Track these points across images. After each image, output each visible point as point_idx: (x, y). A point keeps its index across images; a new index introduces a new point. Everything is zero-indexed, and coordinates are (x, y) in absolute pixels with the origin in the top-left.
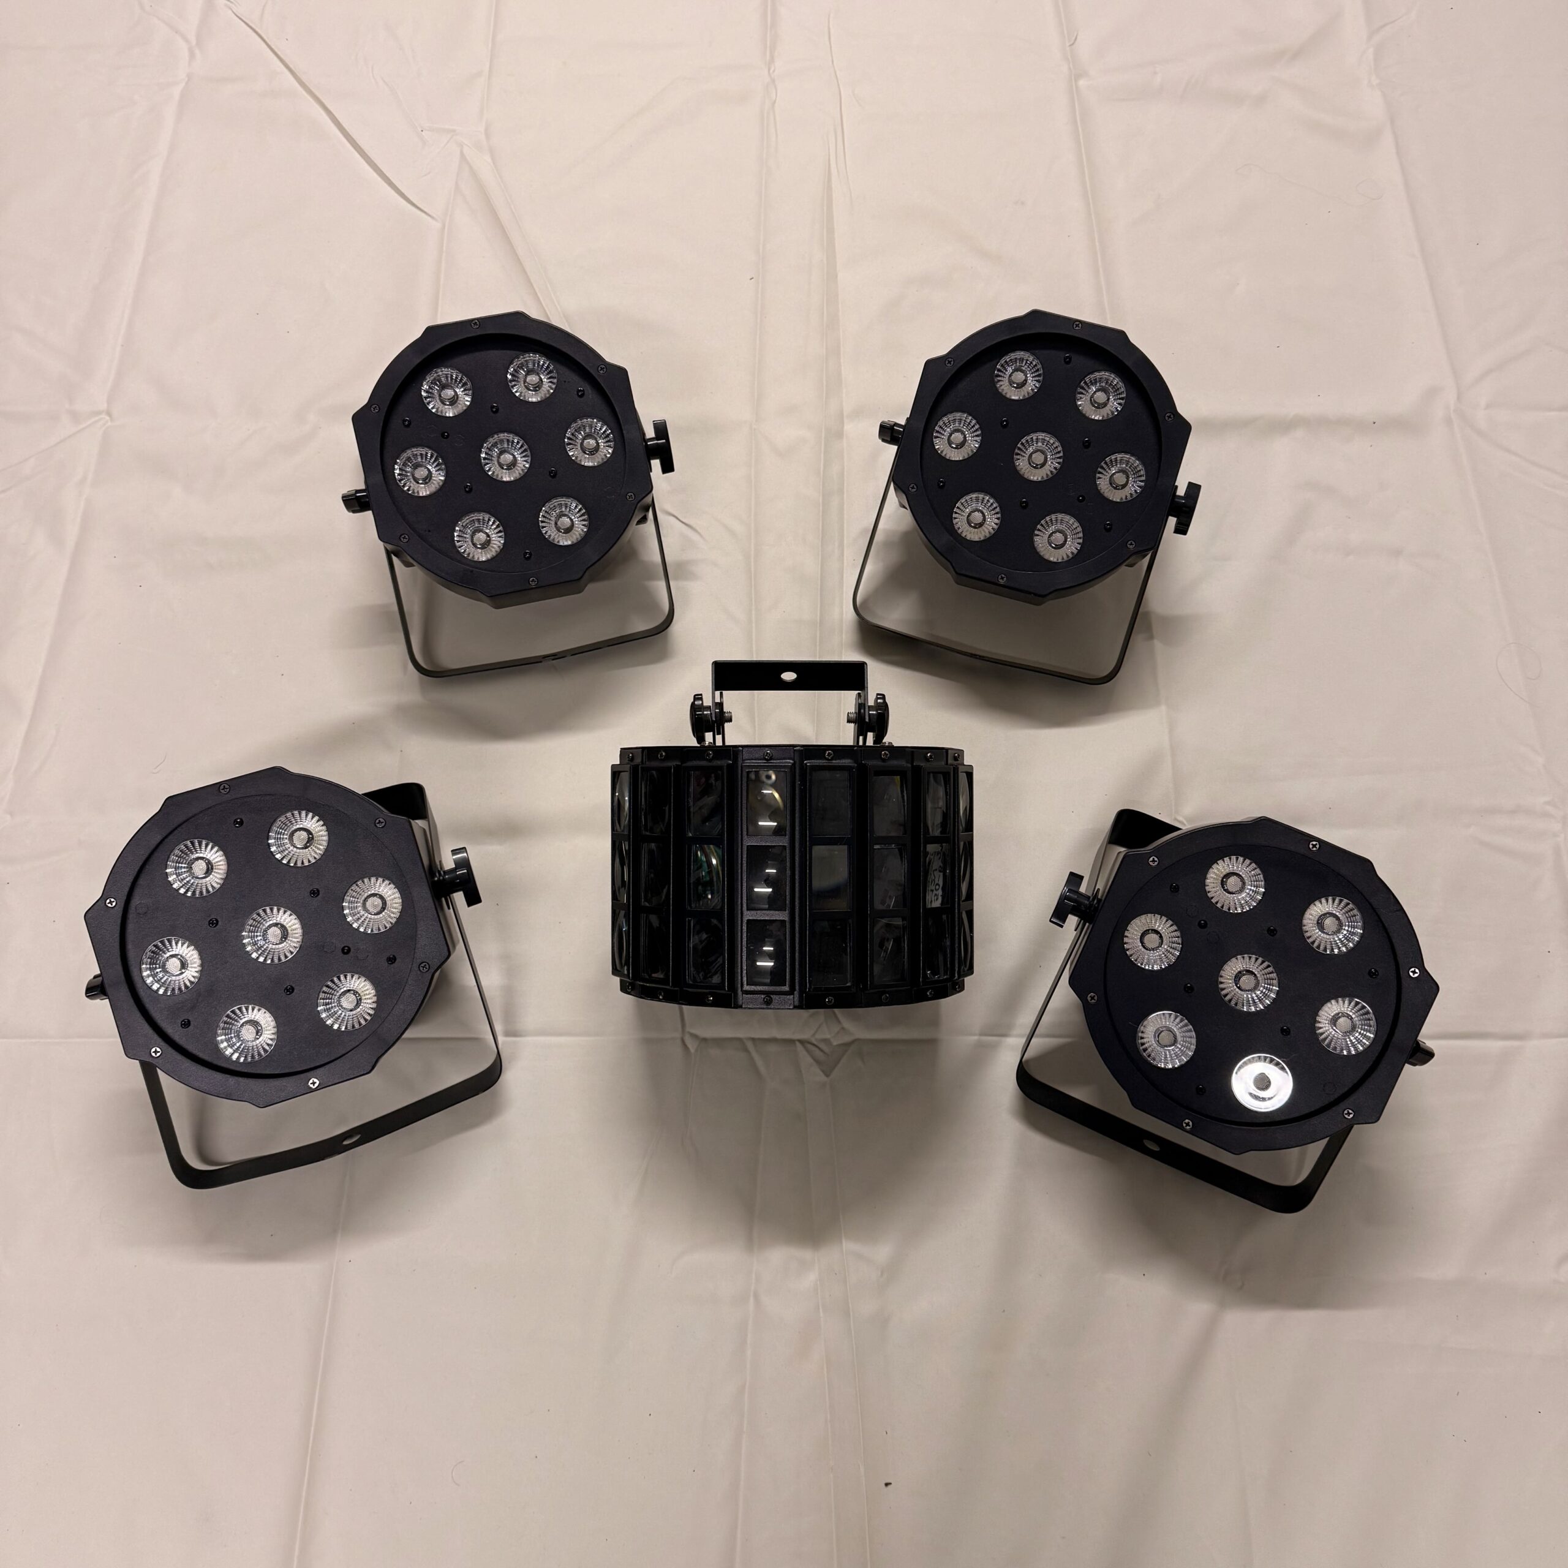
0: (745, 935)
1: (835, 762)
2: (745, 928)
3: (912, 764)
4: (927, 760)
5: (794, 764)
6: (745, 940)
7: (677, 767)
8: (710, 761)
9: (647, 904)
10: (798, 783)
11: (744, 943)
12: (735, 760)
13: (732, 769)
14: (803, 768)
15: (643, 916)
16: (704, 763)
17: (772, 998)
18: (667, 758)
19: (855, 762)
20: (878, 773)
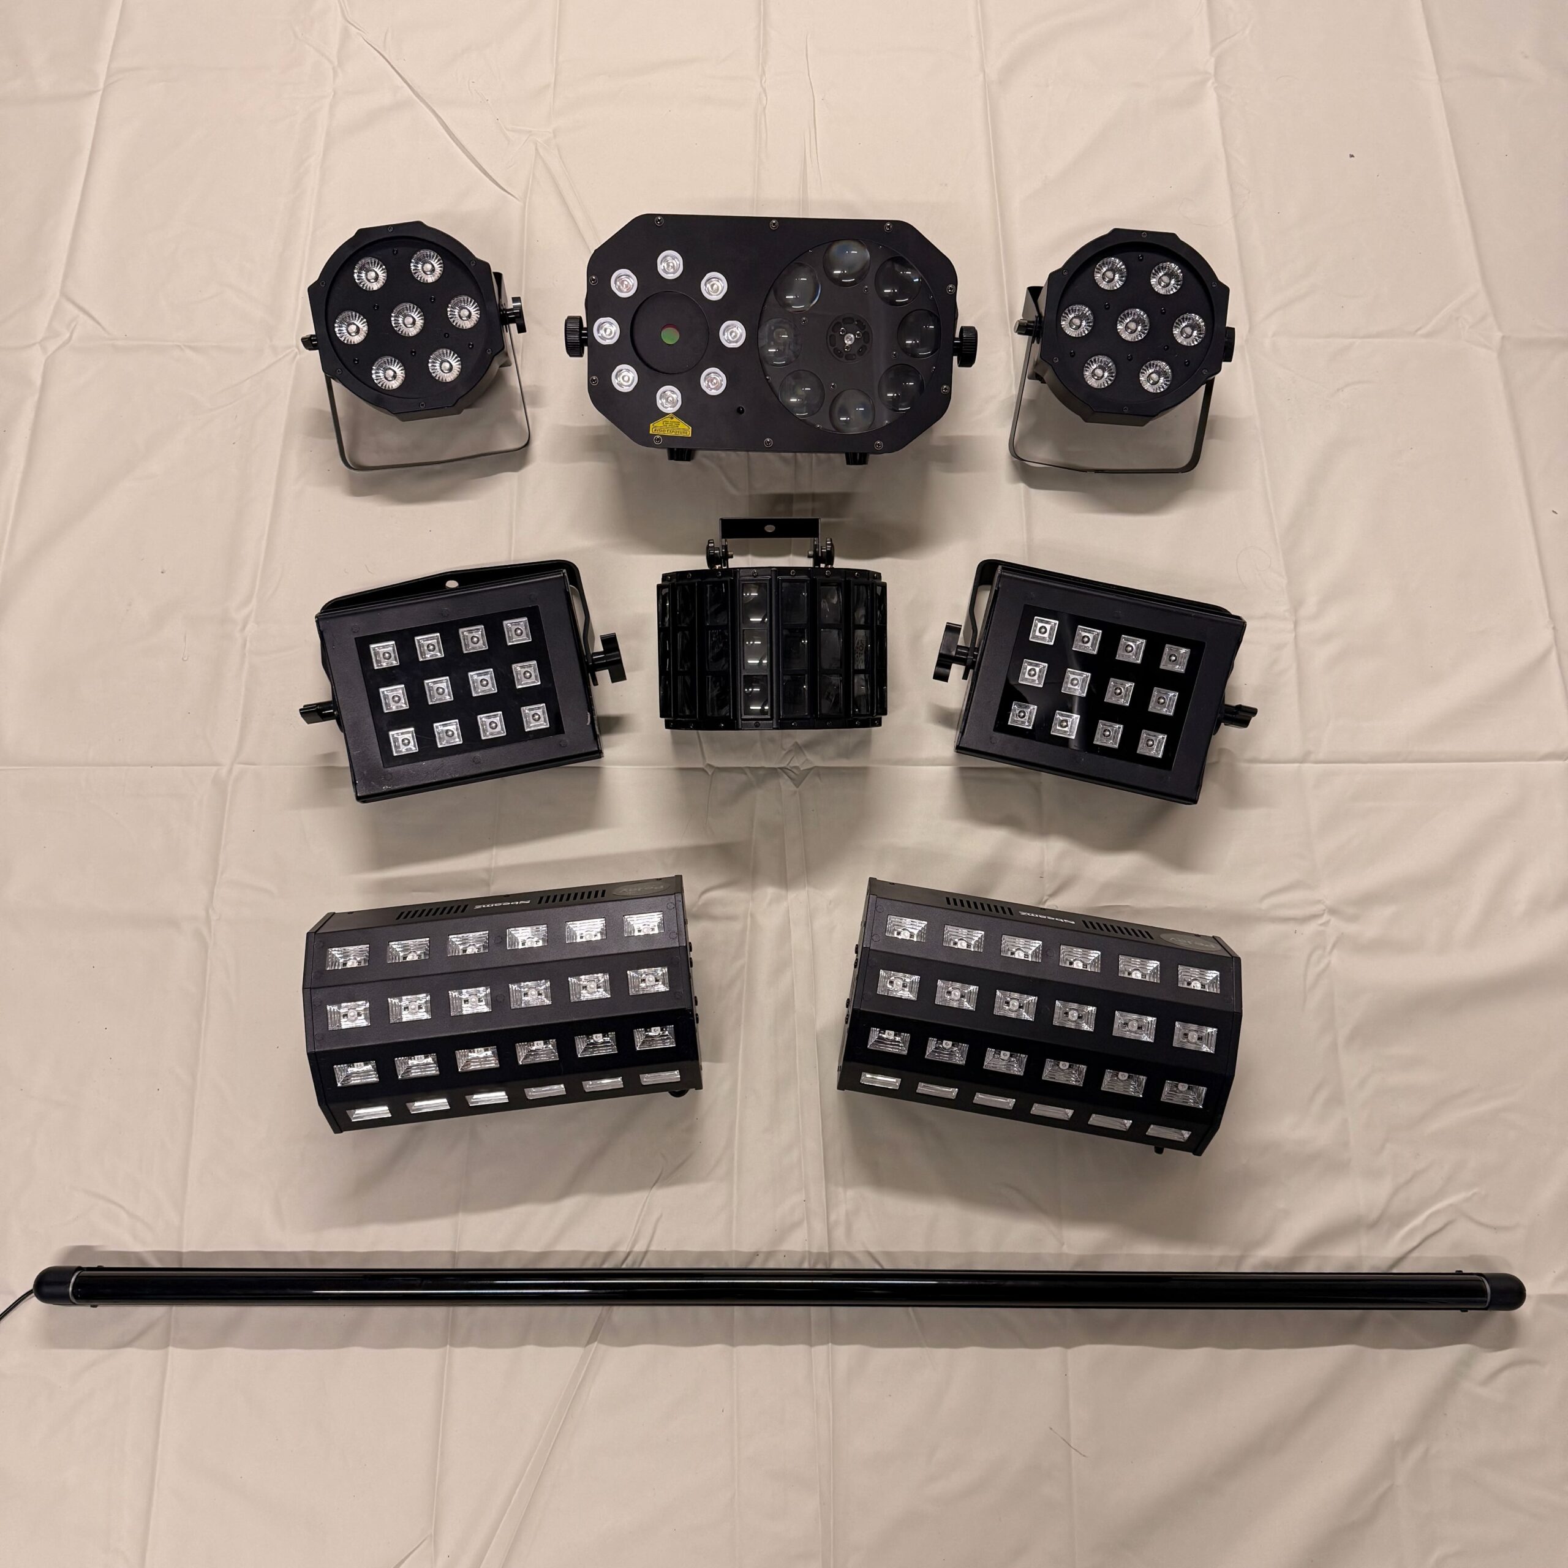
0: (742, 685)
1: (797, 577)
2: (742, 679)
3: (845, 578)
4: (856, 578)
5: (771, 579)
6: (742, 687)
7: (698, 582)
8: (720, 577)
9: (681, 670)
10: (774, 591)
11: (742, 689)
12: (735, 576)
13: (733, 583)
14: (777, 581)
15: (680, 678)
16: (716, 579)
17: (759, 722)
18: (692, 578)
19: (809, 577)
20: (824, 584)
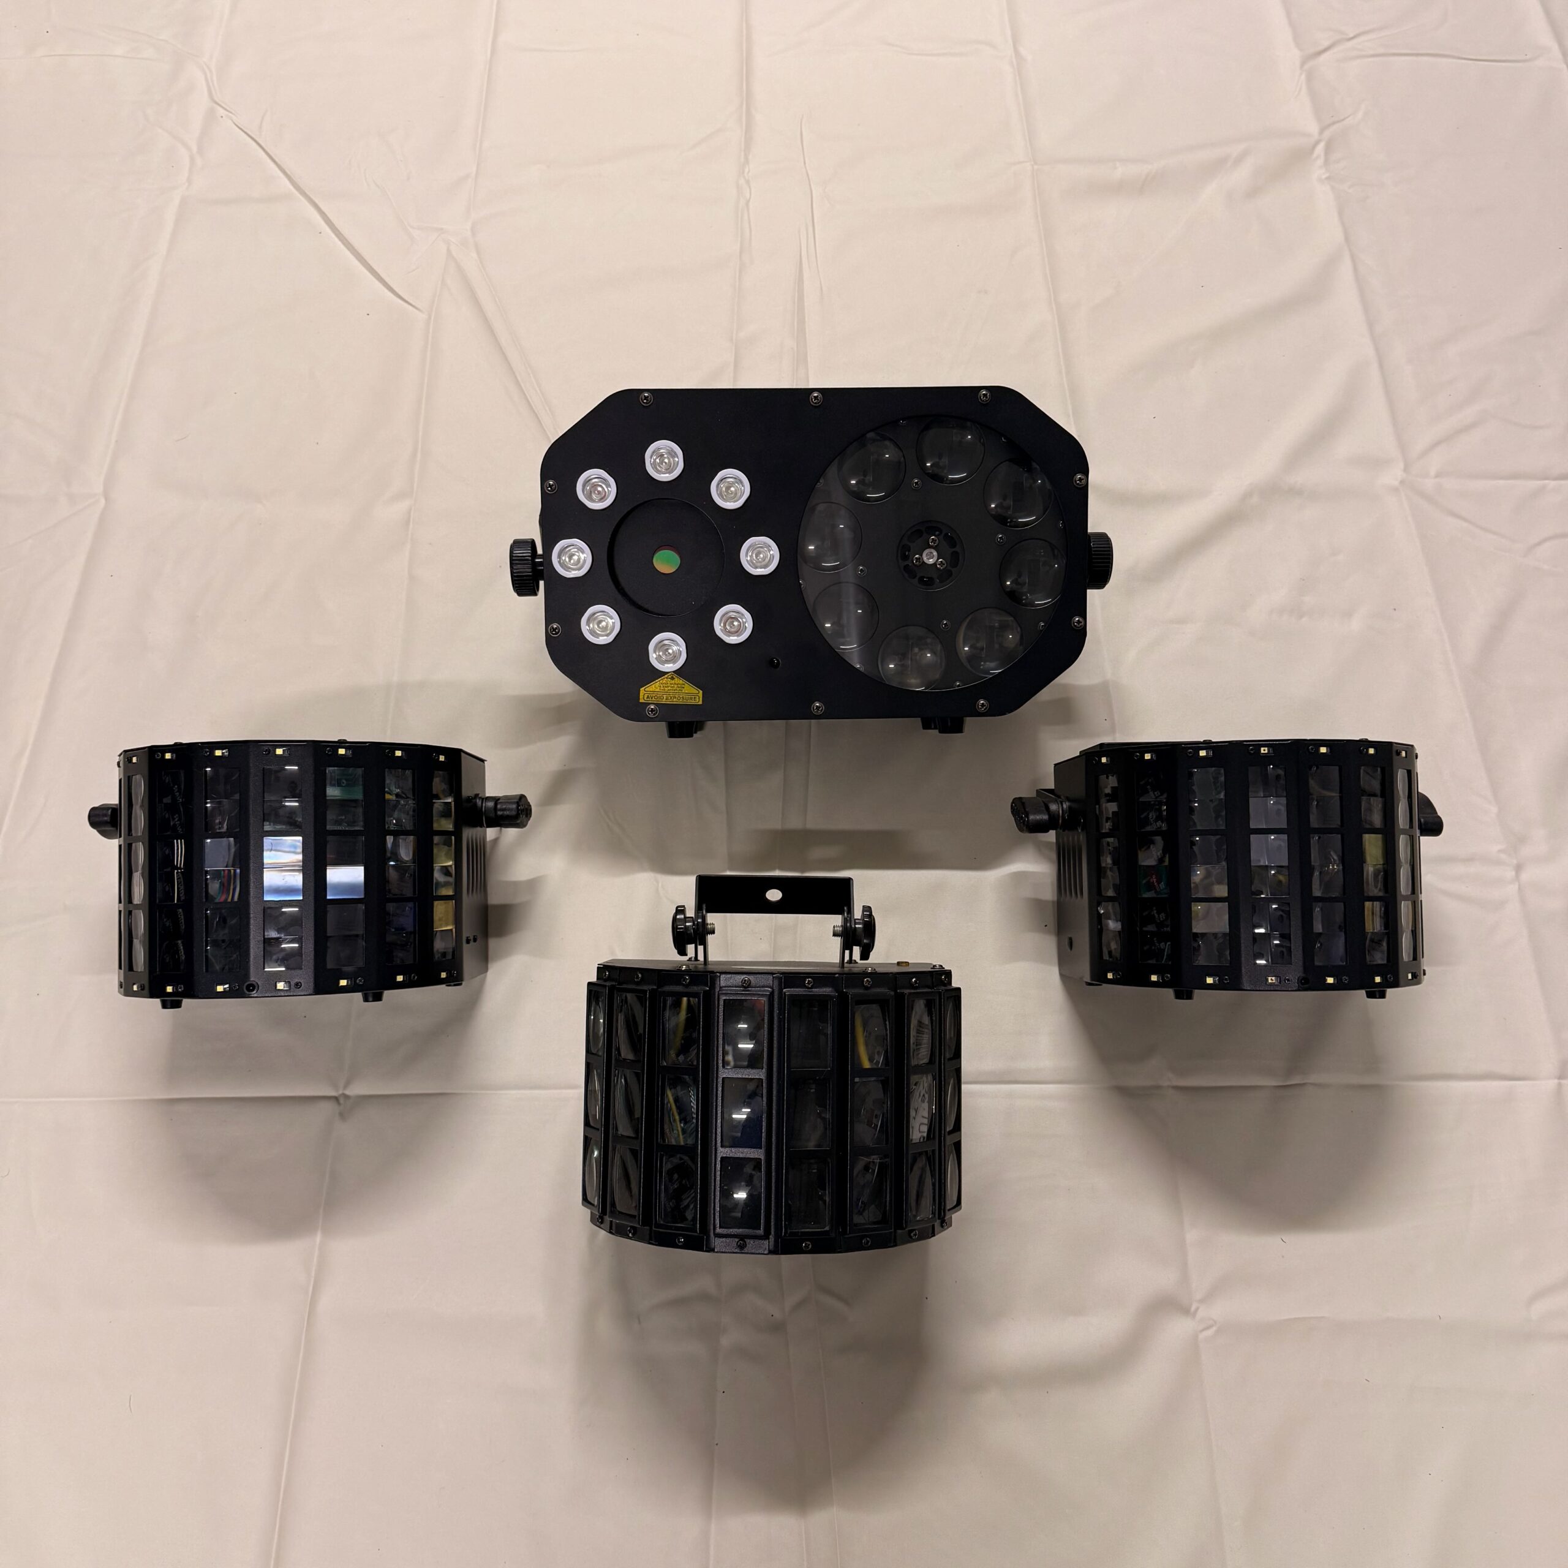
0: (718, 1173)
1: (814, 988)
2: (718, 1166)
3: (894, 990)
4: (912, 986)
5: (770, 992)
6: (718, 1178)
7: (652, 991)
8: (687, 986)
10: (776, 1011)
11: (718, 1183)
12: (713, 986)
13: (709, 998)
14: (782, 994)
16: (679, 989)
17: (746, 1243)
18: (642, 981)
19: (833, 990)
20: (860, 1002)
